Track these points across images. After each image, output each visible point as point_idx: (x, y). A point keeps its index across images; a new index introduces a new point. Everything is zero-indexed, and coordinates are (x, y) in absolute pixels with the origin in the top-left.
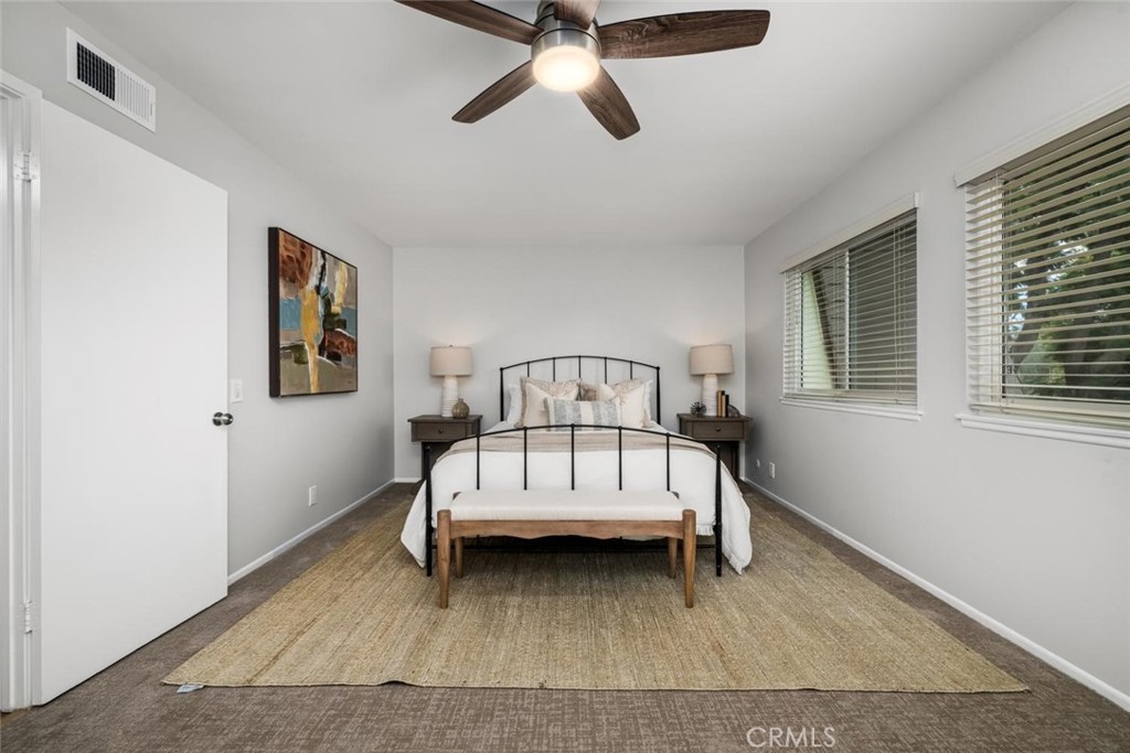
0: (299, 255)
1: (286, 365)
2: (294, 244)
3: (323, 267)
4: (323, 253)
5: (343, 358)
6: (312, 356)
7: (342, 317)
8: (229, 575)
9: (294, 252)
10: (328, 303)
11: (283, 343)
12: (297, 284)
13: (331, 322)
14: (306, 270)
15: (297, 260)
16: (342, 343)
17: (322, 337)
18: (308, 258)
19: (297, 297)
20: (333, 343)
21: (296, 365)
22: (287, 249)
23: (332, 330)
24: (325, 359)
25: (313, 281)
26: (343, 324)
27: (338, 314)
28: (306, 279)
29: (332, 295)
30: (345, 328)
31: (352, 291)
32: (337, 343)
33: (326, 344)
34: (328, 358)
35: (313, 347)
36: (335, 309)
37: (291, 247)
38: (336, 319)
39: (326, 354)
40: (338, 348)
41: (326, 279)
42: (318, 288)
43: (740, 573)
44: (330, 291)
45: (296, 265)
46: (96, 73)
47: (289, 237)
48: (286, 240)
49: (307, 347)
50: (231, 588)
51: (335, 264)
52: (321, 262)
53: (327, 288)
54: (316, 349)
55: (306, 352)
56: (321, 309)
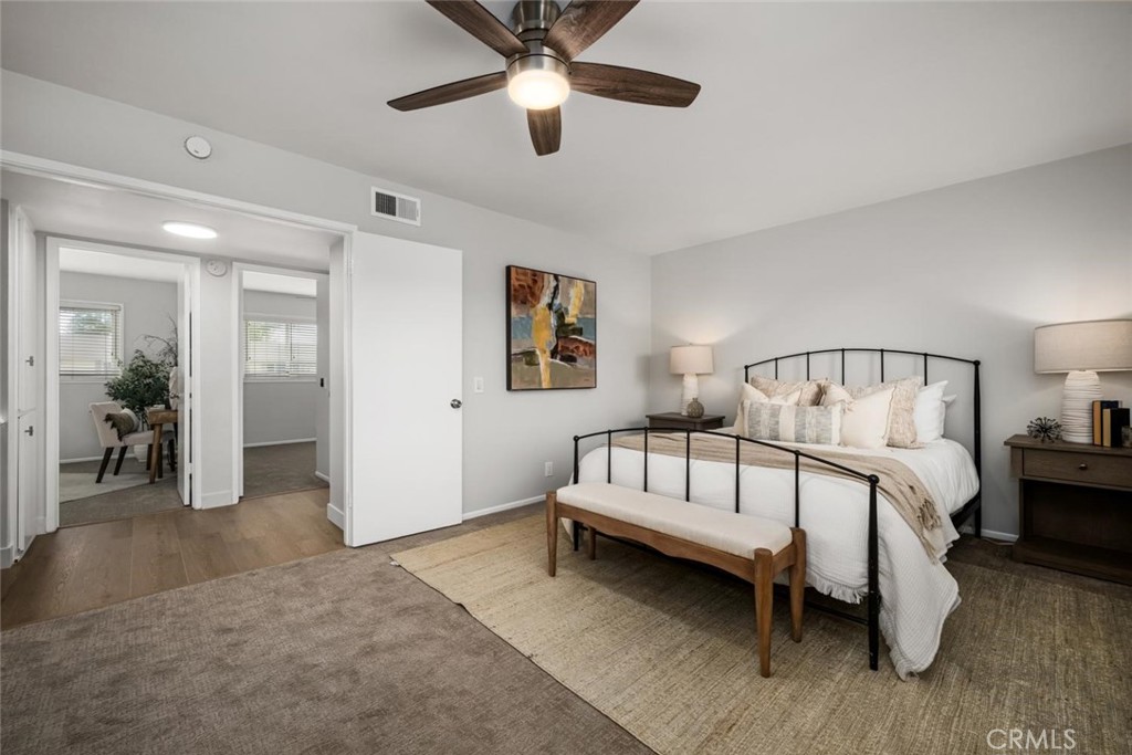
0: (530, 282)
1: (518, 367)
2: (525, 274)
3: (556, 288)
4: (556, 277)
5: (579, 360)
6: (543, 360)
7: (578, 326)
8: (463, 512)
9: (525, 281)
10: (561, 316)
11: (514, 351)
12: (528, 305)
13: (563, 330)
14: (537, 292)
15: (529, 287)
16: (577, 348)
17: (554, 344)
18: (540, 284)
19: (528, 315)
20: (568, 348)
21: (526, 367)
22: (518, 280)
23: (566, 337)
24: (558, 361)
25: (545, 300)
26: (580, 331)
27: (573, 324)
28: (538, 299)
29: (566, 309)
30: (581, 334)
31: (590, 302)
32: (571, 348)
33: (560, 349)
34: (561, 360)
35: (545, 352)
36: (569, 319)
37: (522, 277)
38: (570, 328)
39: (559, 357)
40: (573, 351)
41: (559, 297)
42: (550, 306)
43: (903, 677)
44: (564, 305)
45: (528, 290)
46: (386, 204)
47: (519, 270)
48: (517, 273)
49: (538, 352)
50: (464, 522)
51: (570, 283)
52: (553, 284)
53: (560, 304)
54: (548, 354)
55: (537, 355)
56: (553, 321)
